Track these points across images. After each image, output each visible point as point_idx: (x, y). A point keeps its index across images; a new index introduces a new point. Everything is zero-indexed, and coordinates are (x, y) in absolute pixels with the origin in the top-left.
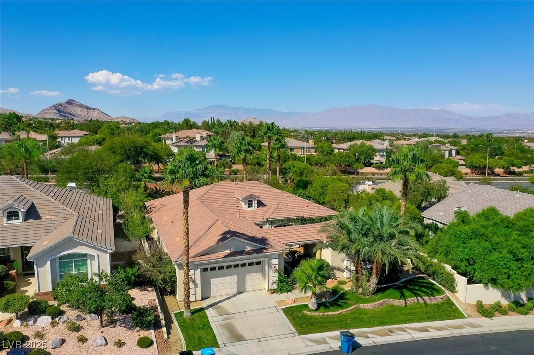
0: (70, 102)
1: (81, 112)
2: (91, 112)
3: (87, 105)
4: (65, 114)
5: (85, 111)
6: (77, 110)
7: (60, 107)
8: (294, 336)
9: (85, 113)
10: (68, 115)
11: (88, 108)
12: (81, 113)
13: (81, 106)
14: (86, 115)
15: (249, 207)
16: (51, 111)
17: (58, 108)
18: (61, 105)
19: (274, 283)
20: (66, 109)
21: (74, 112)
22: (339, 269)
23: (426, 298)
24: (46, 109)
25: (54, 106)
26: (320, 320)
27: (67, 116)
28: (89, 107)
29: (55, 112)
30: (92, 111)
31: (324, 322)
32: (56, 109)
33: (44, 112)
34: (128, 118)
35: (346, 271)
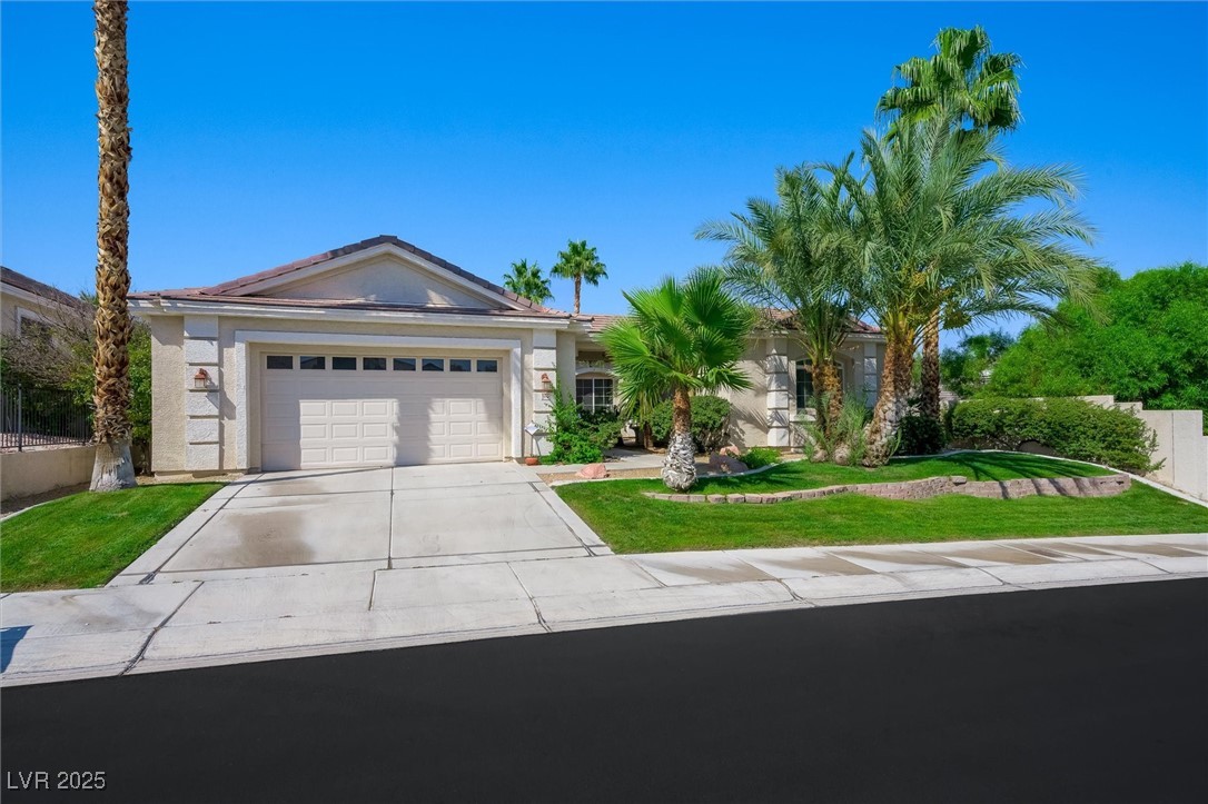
8: (592, 554)
19: (538, 435)
22: (751, 419)
26: (711, 512)
31: (731, 518)
35: (775, 424)
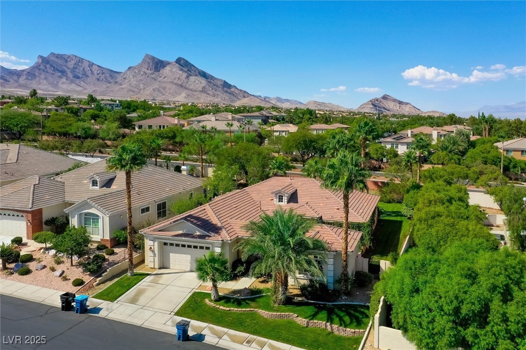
0: (385, 97)
1: (394, 106)
2: (403, 106)
3: (401, 100)
4: (380, 108)
5: (398, 105)
6: (390, 105)
7: (376, 102)
9: (398, 107)
10: (382, 109)
11: (400, 103)
12: (395, 108)
13: (395, 100)
14: (398, 109)
15: (279, 201)
16: (368, 106)
17: (374, 103)
18: (377, 100)
20: (381, 104)
21: (387, 106)
23: (335, 326)
24: (364, 104)
25: (371, 101)
27: (382, 111)
28: (402, 102)
29: (372, 106)
30: (405, 105)
32: (372, 104)
33: (362, 107)
34: (438, 112)
